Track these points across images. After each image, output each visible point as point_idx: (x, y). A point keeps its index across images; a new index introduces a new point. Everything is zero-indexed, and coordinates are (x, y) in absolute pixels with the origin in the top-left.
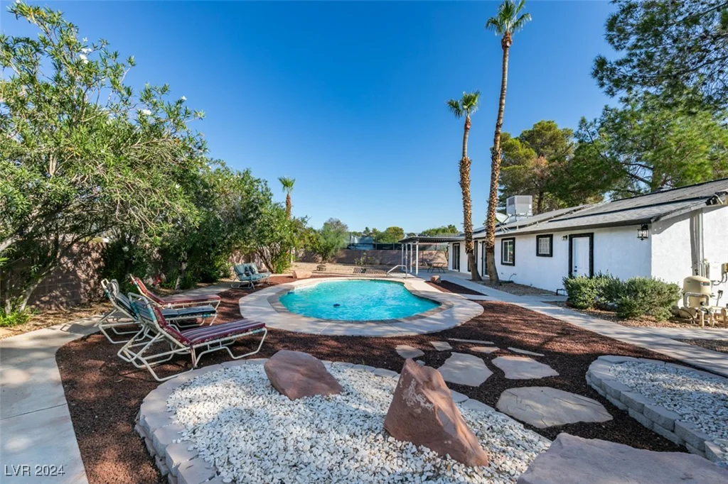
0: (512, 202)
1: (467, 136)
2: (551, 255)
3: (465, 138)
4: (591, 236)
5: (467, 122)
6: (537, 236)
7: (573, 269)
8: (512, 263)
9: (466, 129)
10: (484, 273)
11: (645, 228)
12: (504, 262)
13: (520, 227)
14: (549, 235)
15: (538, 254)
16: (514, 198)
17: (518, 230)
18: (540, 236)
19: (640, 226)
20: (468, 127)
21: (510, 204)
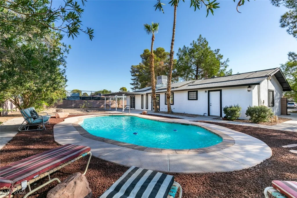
0: (160, 78)
1: (153, 43)
2: (197, 99)
3: (152, 44)
4: (221, 91)
5: (153, 37)
6: (188, 91)
7: (210, 104)
8: (172, 103)
9: (153, 40)
10: (153, 109)
11: (249, 87)
12: (166, 103)
13: (176, 88)
14: (196, 91)
15: (189, 99)
16: (161, 76)
17: (175, 89)
18: (190, 91)
19: (248, 86)
20: (154, 39)
21: (158, 79)
